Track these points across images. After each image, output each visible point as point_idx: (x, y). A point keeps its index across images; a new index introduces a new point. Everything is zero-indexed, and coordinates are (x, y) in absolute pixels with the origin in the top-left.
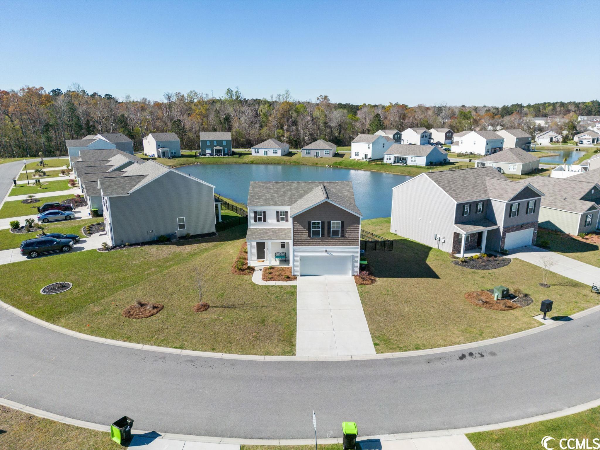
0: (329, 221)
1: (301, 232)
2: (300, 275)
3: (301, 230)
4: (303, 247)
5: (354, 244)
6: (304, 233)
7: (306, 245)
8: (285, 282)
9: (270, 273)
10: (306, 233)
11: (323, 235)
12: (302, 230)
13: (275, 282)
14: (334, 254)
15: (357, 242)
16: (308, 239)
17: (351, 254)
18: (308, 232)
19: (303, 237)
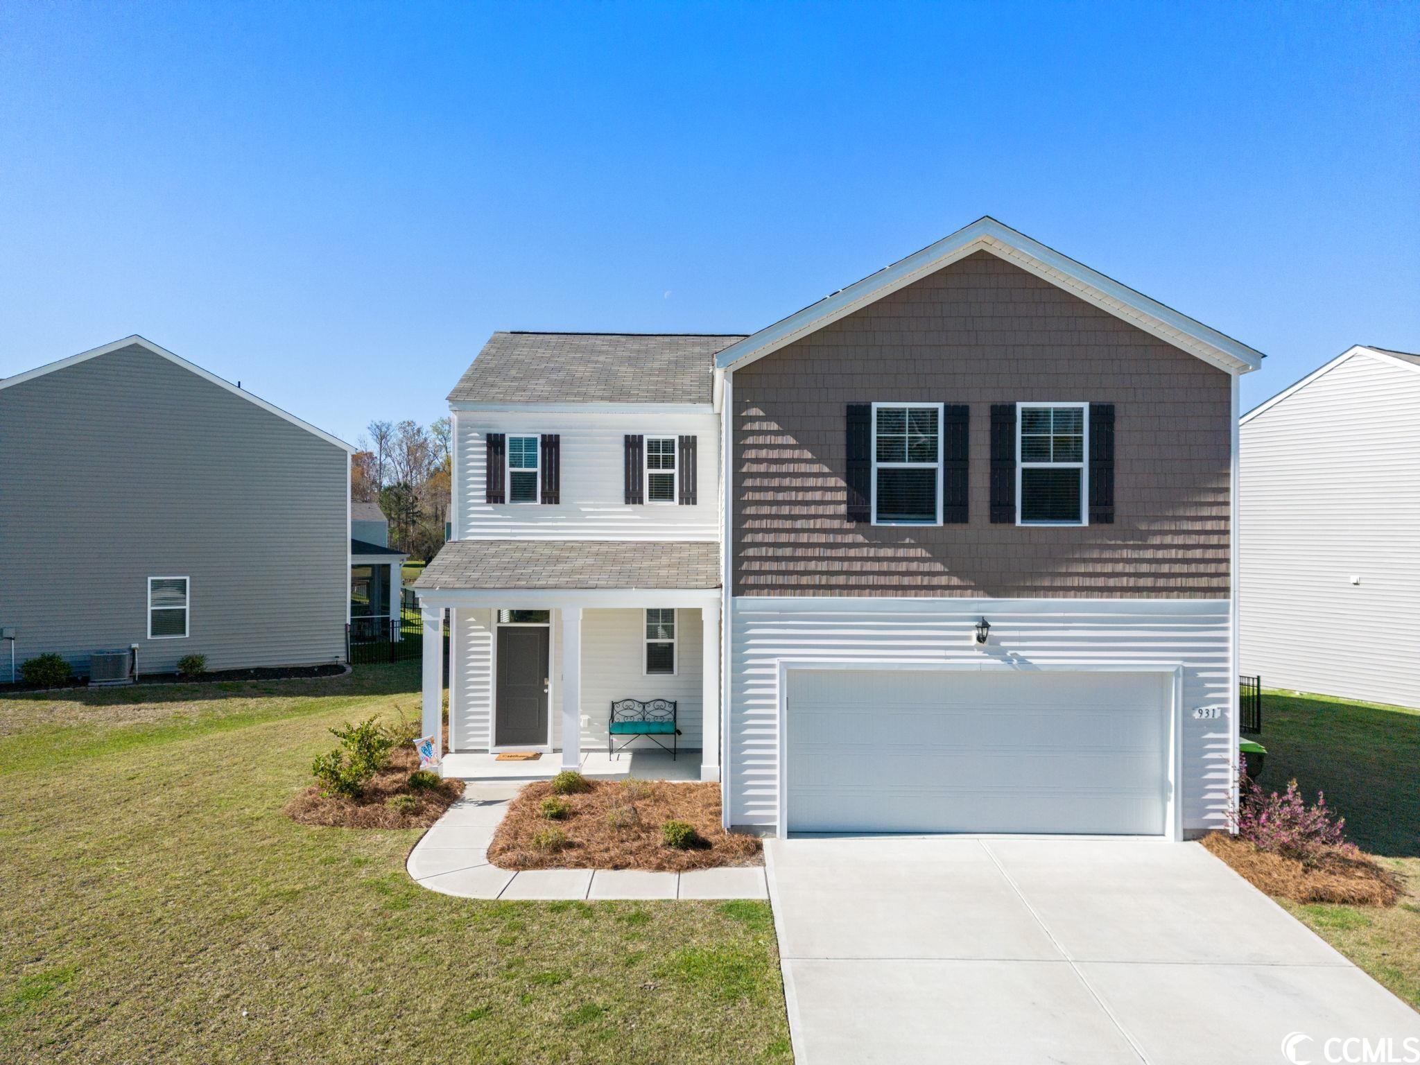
0: (1000, 398)
1: (797, 482)
2: (781, 825)
3: (791, 468)
4: (809, 600)
5: (1191, 582)
6: (817, 496)
7: (829, 588)
8: (669, 877)
9: (560, 816)
10: (829, 496)
11: (958, 511)
12: (804, 468)
13: (586, 873)
14: (1042, 660)
15: (1212, 568)
16: (849, 539)
17: (1167, 663)
18: (843, 484)
19: (811, 524)
